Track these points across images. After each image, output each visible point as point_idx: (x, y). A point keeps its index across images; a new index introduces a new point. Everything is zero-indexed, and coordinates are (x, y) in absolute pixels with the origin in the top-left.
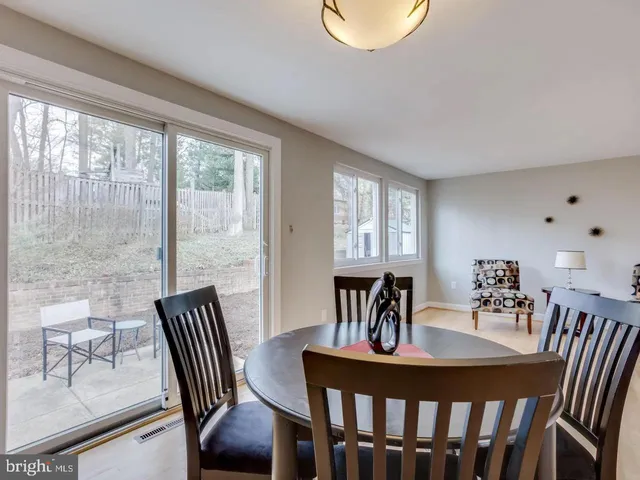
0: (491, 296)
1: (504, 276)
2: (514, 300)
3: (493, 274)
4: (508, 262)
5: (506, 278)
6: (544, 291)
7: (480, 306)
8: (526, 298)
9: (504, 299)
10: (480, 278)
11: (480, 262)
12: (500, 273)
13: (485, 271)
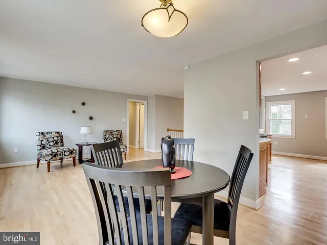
0: (58, 151)
1: (58, 140)
2: (69, 151)
3: (52, 140)
4: (58, 133)
5: (59, 141)
6: (77, 145)
7: (52, 158)
8: (73, 150)
9: (65, 152)
10: (43, 142)
11: (42, 133)
12: (56, 139)
13: (48, 138)
